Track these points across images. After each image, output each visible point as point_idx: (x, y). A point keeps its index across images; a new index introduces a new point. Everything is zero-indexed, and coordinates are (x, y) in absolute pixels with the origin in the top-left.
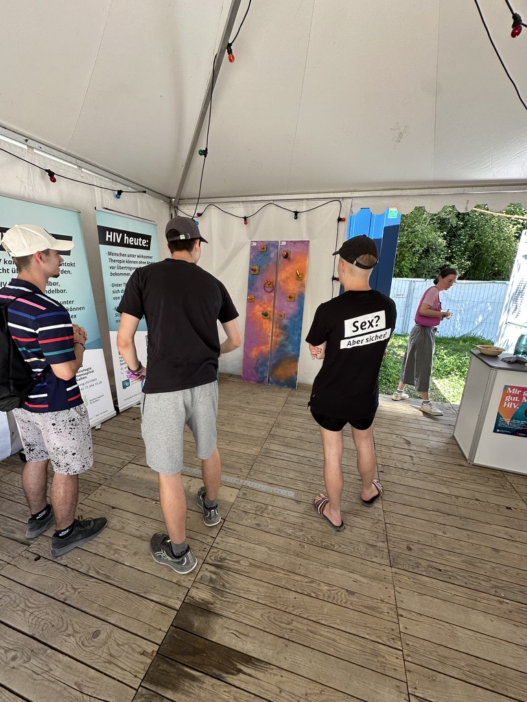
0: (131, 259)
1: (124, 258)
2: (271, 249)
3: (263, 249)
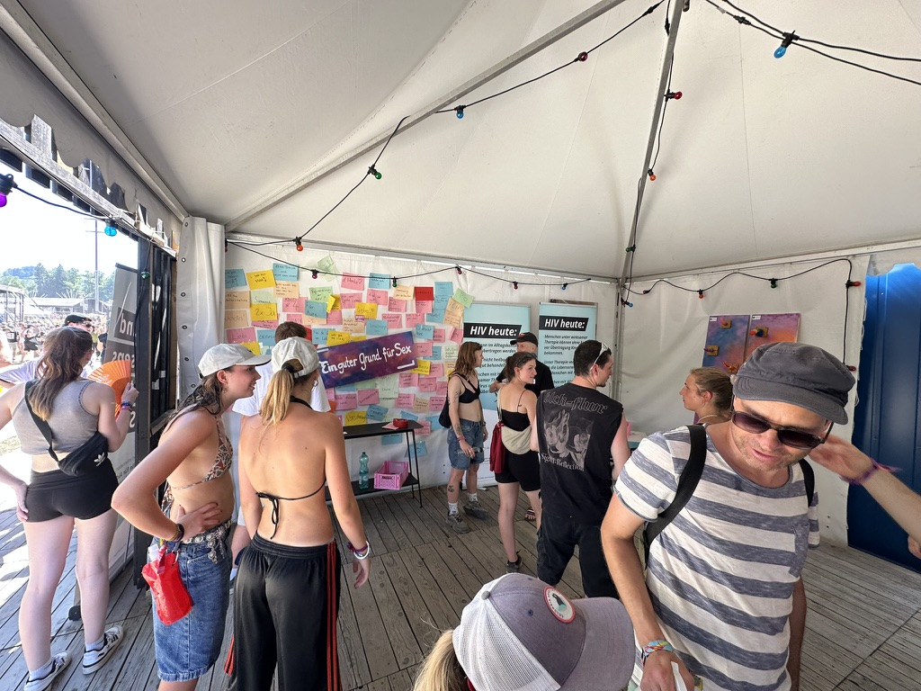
0: (565, 340)
1: (559, 340)
2: (738, 325)
3: (726, 325)
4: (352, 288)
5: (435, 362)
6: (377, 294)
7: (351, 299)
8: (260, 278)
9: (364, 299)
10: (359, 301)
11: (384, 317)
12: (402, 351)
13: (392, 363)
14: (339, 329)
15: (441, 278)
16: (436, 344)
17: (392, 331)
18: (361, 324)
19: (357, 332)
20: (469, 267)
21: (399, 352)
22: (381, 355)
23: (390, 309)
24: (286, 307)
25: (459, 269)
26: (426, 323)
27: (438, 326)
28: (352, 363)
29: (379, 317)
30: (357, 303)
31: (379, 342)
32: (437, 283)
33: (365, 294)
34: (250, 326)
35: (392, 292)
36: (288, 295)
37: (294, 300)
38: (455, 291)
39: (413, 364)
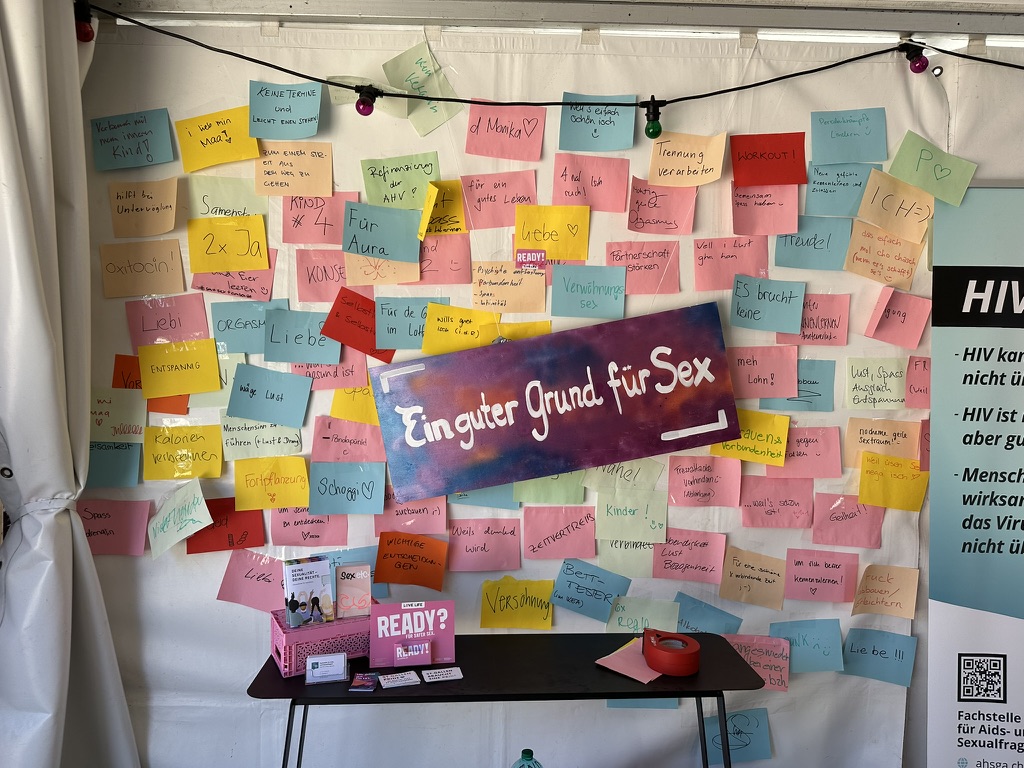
4: (503, 153)
5: (807, 419)
6: (592, 172)
7: (500, 193)
8: (216, 131)
9: (545, 192)
10: (528, 199)
11: (615, 253)
12: (680, 374)
13: (641, 417)
14: (462, 296)
15: (838, 94)
16: (812, 352)
17: (644, 304)
18: (533, 281)
19: (520, 308)
20: (959, 43)
21: (666, 377)
22: (602, 389)
23: (635, 224)
24: (294, 227)
25: (913, 54)
26: (777, 274)
27: (823, 283)
28: (503, 414)
29: (597, 257)
30: (518, 207)
31: (597, 341)
32: (821, 119)
33: (546, 173)
34: (191, 291)
35: (643, 161)
36: (299, 188)
37: (315, 202)
38: (895, 144)
39: (722, 423)
